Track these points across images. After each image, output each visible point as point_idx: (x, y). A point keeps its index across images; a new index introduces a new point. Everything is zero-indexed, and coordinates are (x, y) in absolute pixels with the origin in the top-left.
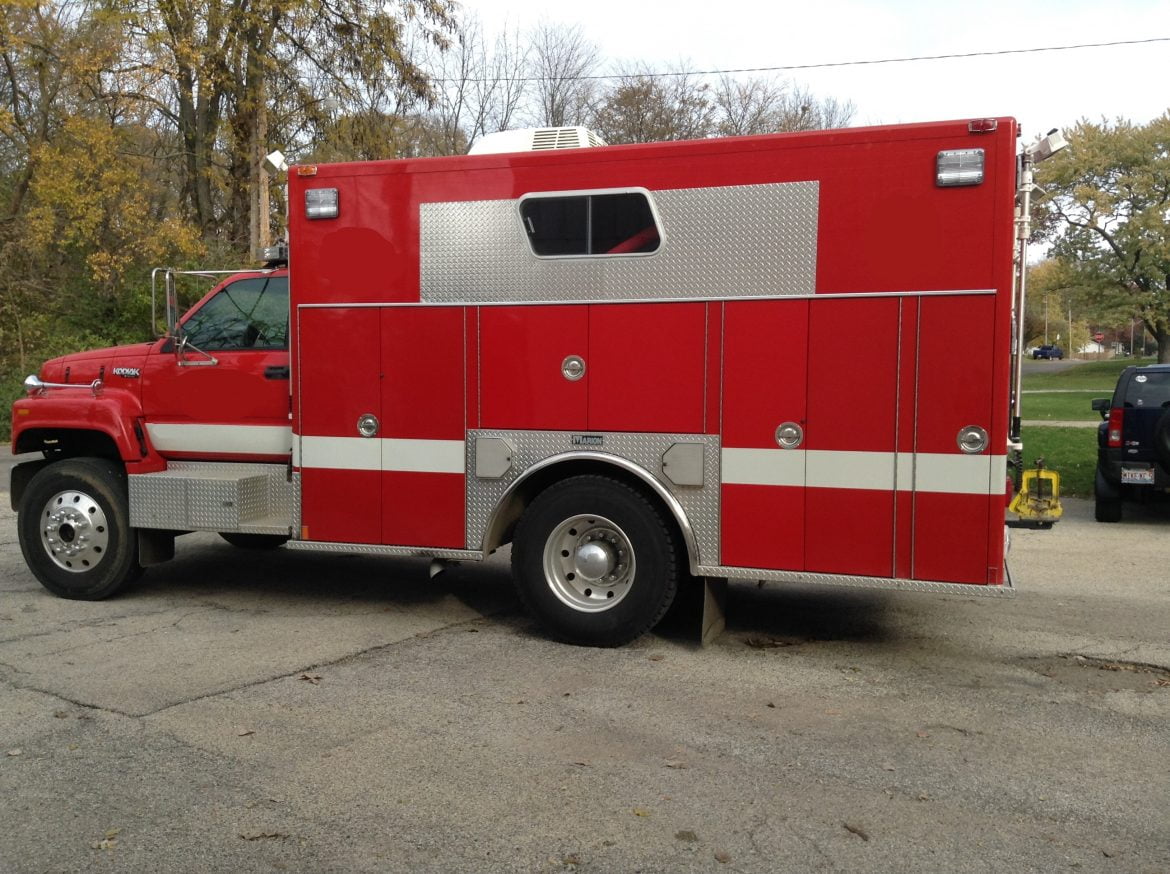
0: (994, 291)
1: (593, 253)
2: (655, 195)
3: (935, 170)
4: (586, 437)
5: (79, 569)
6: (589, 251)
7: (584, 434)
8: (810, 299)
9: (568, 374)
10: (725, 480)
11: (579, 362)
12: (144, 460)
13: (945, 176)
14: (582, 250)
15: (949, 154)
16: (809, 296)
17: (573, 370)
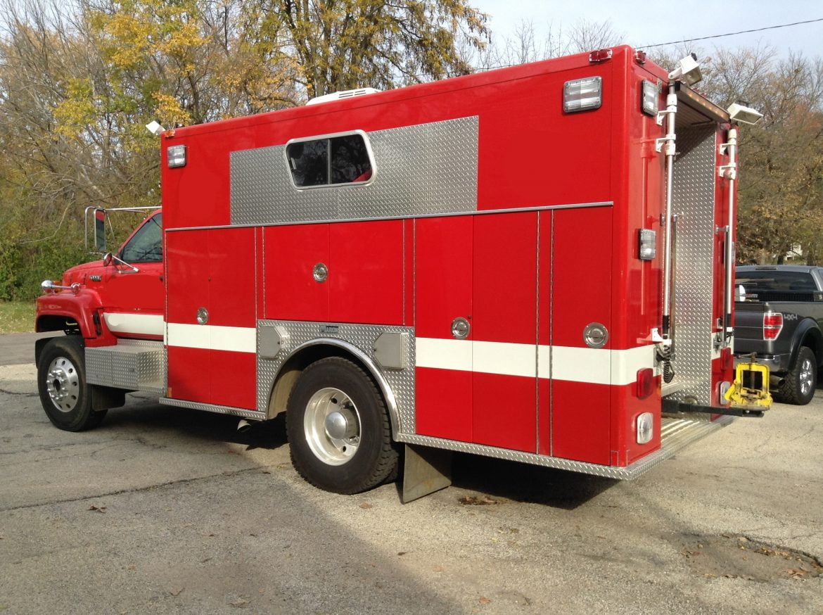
0: (611, 203)
1: (333, 183)
2: (369, 136)
3: (562, 100)
4: (329, 327)
5: (65, 410)
6: (329, 182)
7: (328, 324)
8: (474, 215)
9: (317, 277)
10: (419, 364)
11: (325, 269)
12: (98, 338)
13: (570, 104)
14: (324, 181)
15: (572, 84)
16: (472, 212)
17: (320, 274)
